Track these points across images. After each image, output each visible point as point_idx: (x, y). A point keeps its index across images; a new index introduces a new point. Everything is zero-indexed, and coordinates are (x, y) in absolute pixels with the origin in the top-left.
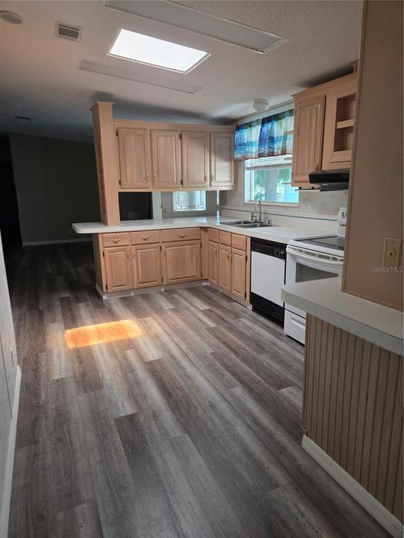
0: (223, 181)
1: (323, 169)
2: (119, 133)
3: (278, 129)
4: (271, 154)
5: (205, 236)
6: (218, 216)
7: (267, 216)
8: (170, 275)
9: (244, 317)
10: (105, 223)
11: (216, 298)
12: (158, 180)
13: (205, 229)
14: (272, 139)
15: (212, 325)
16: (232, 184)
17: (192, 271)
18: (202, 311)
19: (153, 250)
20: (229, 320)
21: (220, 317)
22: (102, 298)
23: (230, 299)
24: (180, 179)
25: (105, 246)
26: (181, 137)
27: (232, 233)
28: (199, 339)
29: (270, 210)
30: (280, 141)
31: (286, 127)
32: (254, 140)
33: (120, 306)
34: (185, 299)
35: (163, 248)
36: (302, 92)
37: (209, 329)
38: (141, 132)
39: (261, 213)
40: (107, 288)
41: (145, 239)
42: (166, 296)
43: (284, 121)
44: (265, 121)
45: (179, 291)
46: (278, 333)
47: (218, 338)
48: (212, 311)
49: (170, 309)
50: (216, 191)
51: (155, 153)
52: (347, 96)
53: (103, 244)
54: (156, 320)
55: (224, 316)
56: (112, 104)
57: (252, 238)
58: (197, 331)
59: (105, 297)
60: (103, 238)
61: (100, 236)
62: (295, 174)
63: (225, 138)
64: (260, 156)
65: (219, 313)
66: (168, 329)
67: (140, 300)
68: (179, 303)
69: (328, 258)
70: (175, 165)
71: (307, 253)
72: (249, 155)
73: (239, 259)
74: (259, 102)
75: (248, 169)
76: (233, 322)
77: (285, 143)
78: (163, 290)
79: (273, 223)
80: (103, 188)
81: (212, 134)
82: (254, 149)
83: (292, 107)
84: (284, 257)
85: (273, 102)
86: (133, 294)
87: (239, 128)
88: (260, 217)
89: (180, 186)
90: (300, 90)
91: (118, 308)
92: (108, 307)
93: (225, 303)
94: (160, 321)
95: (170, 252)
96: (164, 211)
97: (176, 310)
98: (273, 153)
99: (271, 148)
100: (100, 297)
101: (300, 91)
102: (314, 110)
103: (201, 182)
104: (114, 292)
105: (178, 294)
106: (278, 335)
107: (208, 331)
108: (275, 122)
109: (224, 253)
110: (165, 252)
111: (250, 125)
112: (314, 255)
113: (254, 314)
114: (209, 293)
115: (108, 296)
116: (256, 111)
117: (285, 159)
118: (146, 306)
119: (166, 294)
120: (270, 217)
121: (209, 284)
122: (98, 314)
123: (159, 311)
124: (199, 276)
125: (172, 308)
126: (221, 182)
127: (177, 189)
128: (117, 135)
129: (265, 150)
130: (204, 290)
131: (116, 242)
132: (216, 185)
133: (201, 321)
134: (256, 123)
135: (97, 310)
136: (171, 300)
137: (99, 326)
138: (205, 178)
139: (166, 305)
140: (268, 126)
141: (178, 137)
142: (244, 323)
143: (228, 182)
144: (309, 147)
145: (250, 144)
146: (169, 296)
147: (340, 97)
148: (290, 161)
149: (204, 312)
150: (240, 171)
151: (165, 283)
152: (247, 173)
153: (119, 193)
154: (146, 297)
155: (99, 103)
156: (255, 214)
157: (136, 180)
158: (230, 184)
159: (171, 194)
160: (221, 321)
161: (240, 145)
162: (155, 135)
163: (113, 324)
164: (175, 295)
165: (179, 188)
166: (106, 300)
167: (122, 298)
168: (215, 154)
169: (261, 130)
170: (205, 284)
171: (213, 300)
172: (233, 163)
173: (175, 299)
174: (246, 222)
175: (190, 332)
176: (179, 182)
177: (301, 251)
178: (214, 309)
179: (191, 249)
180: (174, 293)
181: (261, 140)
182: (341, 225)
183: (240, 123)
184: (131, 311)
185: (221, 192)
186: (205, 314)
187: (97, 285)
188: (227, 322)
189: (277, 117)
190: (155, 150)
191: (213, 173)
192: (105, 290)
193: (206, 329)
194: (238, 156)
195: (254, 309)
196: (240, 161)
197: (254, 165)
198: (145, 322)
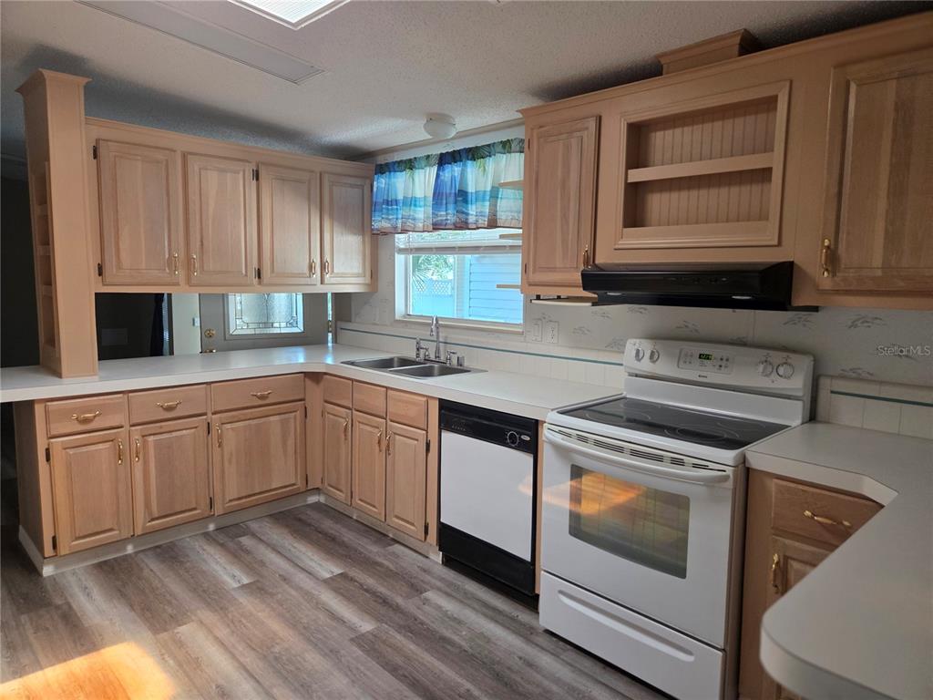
0: (346, 273)
1: (597, 262)
2: (102, 151)
3: (475, 177)
4: (463, 225)
5: (315, 394)
6: (330, 344)
7: (454, 348)
8: (231, 488)
9: (434, 587)
10: (55, 371)
11: (349, 536)
12: (202, 267)
13: (315, 377)
14: (462, 196)
15: (366, 626)
16: (368, 280)
17: (282, 475)
18: (325, 581)
19: (187, 434)
20: (400, 600)
21: (374, 594)
22: (40, 574)
23: (381, 537)
24: (255, 265)
25: (54, 432)
26: (257, 175)
27: (387, 388)
28: (345, 681)
29: (455, 337)
30: (484, 200)
31: (496, 175)
32: (419, 193)
33: (96, 593)
34: (275, 549)
35: (215, 428)
36: (532, 108)
37: (360, 640)
38: (160, 156)
39: (438, 341)
40: (55, 546)
41: (169, 409)
42: (222, 545)
43: (490, 163)
44: (445, 160)
45: (254, 526)
46: (522, 624)
47: (394, 670)
48: (352, 579)
49: (244, 587)
50: (326, 294)
51: (194, 207)
52: (650, 120)
53: (48, 430)
54: (210, 631)
55: (382, 589)
56: (84, 81)
57: (441, 400)
58: (332, 653)
59: (47, 571)
60: (46, 412)
61: (39, 409)
62: (531, 268)
63: (352, 186)
64: (437, 227)
65: (370, 582)
66: (250, 659)
67: (154, 569)
68: (262, 563)
69: (659, 459)
70: (242, 233)
71: (598, 444)
72: (410, 223)
73: (408, 447)
74: (437, 119)
75: (401, 251)
76: (410, 605)
77: (496, 206)
78: (211, 527)
79: (466, 364)
80: (49, 281)
81: (326, 178)
82: (422, 214)
83: (518, 133)
84: (532, 448)
85: (464, 122)
86: (130, 549)
87: (383, 169)
88: (438, 350)
89: (256, 281)
90: (535, 102)
91: (92, 603)
92: (59, 601)
93: (372, 549)
94: (223, 632)
95: (232, 435)
96: (206, 335)
97: (257, 589)
98: (466, 223)
99: (463, 213)
100: (32, 570)
101: (535, 105)
102: (574, 142)
103: (300, 275)
104: (77, 554)
105: (254, 535)
106: (527, 633)
107: (360, 646)
108: (469, 162)
109: (367, 431)
110: (220, 437)
111: (410, 165)
112: (620, 450)
113: (450, 575)
114: (328, 525)
115: (57, 567)
116: (431, 137)
117: (502, 237)
118: (171, 583)
119: (221, 538)
120: (461, 352)
121: (322, 499)
122: (30, 632)
123: (212, 596)
124: (300, 484)
125: (246, 581)
126: (342, 275)
127: (241, 287)
128: (95, 157)
129: (450, 215)
130: (314, 516)
131: (86, 421)
132: (333, 280)
133: (333, 616)
134: (423, 163)
135: (24, 618)
136: (239, 556)
137: (36, 679)
138: (311, 267)
139: (229, 575)
140: (454, 170)
141: (249, 175)
142: (439, 608)
143: (358, 276)
144: (565, 217)
145: (411, 202)
146: (231, 545)
147: (632, 121)
148: (519, 242)
149: (331, 583)
150: (383, 255)
151: (218, 510)
152: (400, 259)
153: (97, 295)
154: (170, 554)
155: (47, 73)
156: (423, 344)
157: (143, 266)
158: (360, 280)
159: (224, 298)
160: (383, 610)
161: (388, 203)
162: (195, 166)
163: (79, 664)
164: (245, 541)
165: (252, 285)
166: (52, 578)
167: (100, 566)
168: (332, 217)
169: (438, 176)
170: (312, 499)
171: (343, 545)
172: (368, 239)
173: (248, 552)
174: (404, 362)
175: (314, 659)
176: (253, 274)
177: (582, 439)
178: (356, 573)
179: (284, 423)
180: (244, 534)
181: (438, 195)
182: (630, 375)
183: (381, 160)
184: (132, 607)
185: (336, 296)
186: (337, 591)
187: (21, 527)
188: (397, 609)
189: (474, 154)
190: (194, 197)
191: (327, 257)
192: (48, 550)
193: (352, 640)
194: (380, 223)
195: (448, 562)
196: (385, 234)
197: (416, 245)
198: (180, 644)
